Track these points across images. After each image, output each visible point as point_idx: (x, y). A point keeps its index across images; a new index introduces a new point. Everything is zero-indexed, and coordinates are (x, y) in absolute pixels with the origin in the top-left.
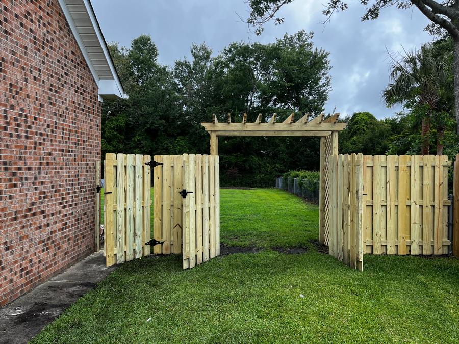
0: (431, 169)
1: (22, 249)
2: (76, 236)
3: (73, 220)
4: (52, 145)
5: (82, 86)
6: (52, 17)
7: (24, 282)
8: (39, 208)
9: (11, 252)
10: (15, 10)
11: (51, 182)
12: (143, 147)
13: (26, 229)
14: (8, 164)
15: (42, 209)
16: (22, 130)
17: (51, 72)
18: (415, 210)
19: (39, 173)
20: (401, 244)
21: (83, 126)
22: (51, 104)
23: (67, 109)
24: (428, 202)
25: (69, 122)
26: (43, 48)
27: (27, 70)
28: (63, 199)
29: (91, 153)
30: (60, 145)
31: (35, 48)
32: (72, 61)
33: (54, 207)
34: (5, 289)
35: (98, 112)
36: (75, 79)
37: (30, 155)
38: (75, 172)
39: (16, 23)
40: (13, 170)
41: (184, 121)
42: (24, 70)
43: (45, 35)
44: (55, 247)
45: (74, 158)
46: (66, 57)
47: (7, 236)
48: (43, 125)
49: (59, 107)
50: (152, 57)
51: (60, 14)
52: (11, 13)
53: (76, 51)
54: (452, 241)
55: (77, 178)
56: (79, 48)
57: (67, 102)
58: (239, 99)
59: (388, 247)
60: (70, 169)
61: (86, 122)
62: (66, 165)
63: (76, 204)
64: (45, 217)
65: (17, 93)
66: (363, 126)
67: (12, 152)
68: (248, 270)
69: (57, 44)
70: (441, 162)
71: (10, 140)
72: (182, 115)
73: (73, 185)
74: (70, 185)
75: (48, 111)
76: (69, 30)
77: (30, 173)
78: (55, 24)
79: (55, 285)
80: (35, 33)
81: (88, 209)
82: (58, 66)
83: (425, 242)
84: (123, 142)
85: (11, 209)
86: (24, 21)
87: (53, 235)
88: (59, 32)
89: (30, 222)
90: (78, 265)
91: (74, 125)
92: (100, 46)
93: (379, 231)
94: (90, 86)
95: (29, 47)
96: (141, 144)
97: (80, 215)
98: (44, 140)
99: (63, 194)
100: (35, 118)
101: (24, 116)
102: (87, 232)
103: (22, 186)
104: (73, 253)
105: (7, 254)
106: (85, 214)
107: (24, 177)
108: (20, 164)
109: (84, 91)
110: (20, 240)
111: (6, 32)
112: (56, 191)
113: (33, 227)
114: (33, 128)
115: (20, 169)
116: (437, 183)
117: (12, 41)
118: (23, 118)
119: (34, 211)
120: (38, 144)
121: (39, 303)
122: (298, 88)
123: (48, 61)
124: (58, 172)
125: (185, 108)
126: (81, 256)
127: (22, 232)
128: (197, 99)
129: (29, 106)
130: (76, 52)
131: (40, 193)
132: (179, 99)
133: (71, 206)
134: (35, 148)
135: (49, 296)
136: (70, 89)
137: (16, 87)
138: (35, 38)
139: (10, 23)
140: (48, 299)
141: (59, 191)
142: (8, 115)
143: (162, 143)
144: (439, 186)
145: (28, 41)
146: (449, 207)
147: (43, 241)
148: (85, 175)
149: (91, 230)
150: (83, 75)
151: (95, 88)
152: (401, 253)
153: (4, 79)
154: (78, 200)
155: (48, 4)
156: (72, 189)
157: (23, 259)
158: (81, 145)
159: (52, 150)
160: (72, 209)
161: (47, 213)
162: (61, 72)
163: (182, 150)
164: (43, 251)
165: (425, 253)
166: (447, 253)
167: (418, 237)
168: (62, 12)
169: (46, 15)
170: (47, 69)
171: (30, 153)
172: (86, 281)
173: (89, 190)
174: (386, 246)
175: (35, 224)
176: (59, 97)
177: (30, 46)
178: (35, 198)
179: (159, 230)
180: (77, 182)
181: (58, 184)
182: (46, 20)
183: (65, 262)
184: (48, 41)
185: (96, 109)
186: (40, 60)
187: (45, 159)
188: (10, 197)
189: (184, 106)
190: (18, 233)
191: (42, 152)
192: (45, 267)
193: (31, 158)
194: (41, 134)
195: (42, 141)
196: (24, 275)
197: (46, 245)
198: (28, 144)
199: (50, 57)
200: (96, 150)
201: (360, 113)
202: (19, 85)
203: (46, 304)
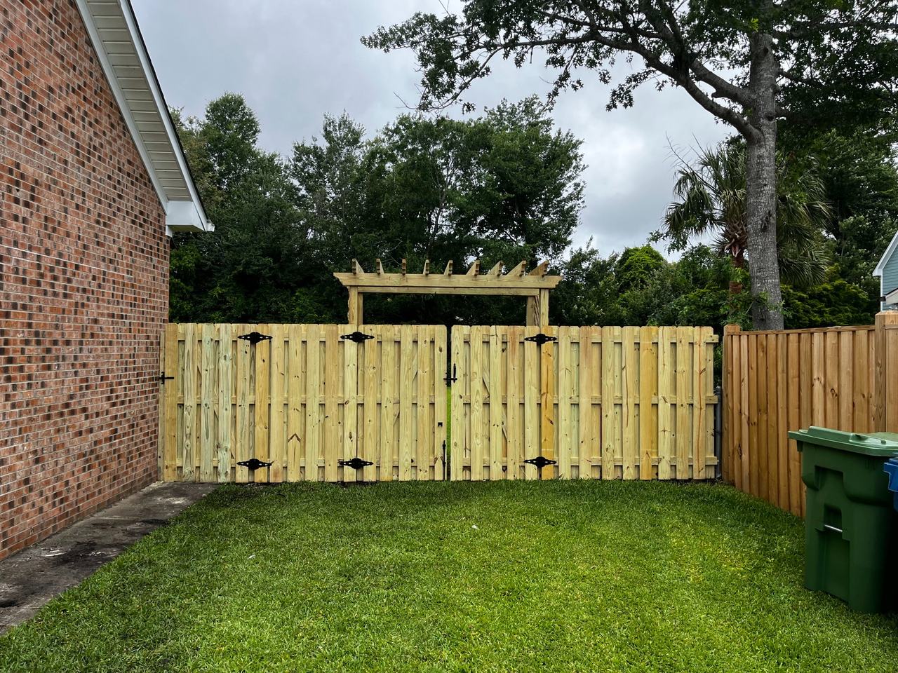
0: (687, 347)
1: (56, 463)
2: (130, 452)
3: (126, 425)
4: (98, 307)
5: (141, 213)
6: (100, 110)
7: (57, 514)
8: (79, 402)
9: (42, 466)
10: (53, 107)
11: (97, 365)
12: (230, 309)
13: (61, 435)
14: (41, 335)
15: (83, 405)
16: (60, 285)
17: (99, 195)
18: (664, 409)
19: (81, 350)
20: (644, 463)
21: (143, 277)
22: (98, 243)
23: (120, 250)
24: (684, 398)
25: (123, 272)
26: (89, 160)
27: (67, 195)
28: (112, 391)
29: (153, 320)
30: (109, 307)
31: (78, 162)
32: (129, 175)
33: (100, 403)
34: (33, 521)
35: (165, 252)
36: (132, 203)
37: (69, 322)
38: (130, 349)
39: (53, 126)
40: (47, 344)
41: (309, 259)
42: (63, 195)
43: (91, 139)
44: (99, 465)
45: (128, 327)
46: (120, 170)
47: (37, 442)
48: (87, 277)
49: (110, 248)
50: (247, 136)
51: (111, 105)
52: (48, 112)
53: (134, 159)
54: (720, 458)
55: (132, 360)
56: (138, 153)
57: (121, 240)
58: (413, 219)
59: (624, 468)
60: (122, 344)
61: (146, 270)
62: (118, 338)
63: (130, 401)
64: (87, 417)
65: (54, 230)
66: (642, 273)
67: (46, 317)
68: (403, 501)
69: (107, 151)
70: (702, 337)
71: (44, 300)
72: (306, 247)
73: (126, 370)
74: (122, 371)
75: (94, 255)
76: (125, 128)
77: (68, 349)
78: (104, 121)
79: (102, 522)
80: (78, 139)
81: (148, 410)
82: (109, 185)
83: (679, 459)
84: (191, 298)
85: (43, 403)
86: (65, 122)
87: (98, 447)
88: (111, 132)
89: (67, 424)
90: (132, 497)
91: (129, 276)
92: (173, 151)
93: (611, 444)
94: (154, 213)
95: (70, 160)
96: (225, 302)
97: (135, 419)
98: (88, 299)
99: (112, 383)
100: (77, 267)
101: (62, 265)
102: (146, 447)
103: (58, 369)
104: (125, 478)
105: (36, 469)
106: (143, 417)
107: (61, 354)
108: (57, 335)
109: (145, 221)
110: (54, 450)
111: (40, 141)
112: (102, 379)
113: (71, 431)
114: (74, 282)
115: (55, 343)
116: (696, 369)
117: (48, 154)
118: (61, 267)
119: (72, 407)
120: (80, 305)
121: (83, 543)
122: (522, 202)
123: (95, 178)
124: (106, 349)
125: (311, 235)
126: (137, 484)
127: (56, 437)
128: (335, 218)
129: (69, 248)
130: (135, 161)
131: (82, 380)
132: (300, 218)
133: (123, 403)
134: (76, 313)
135: (95, 535)
136: (124, 220)
137: (53, 221)
138: (78, 145)
139: (46, 128)
140: (95, 538)
141: (107, 378)
142: (43, 263)
143: (266, 301)
144: (700, 374)
145: (68, 151)
146: (715, 406)
147: (84, 455)
148: (145, 356)
149: (152, 444)
150: (144, 195)
151: (161, 215)
152: (644, 477)
153: (38, 211)
154: (133, 395)
155: (96, 91)
156: (125, 376)
157: (57, 479)
158: (139, 306)
159: (98, 314)
160: (125, 408)
161: (89, 412)
162: (113, 194)
163: (305, 315)
164: (84, 469)
165: (679, 477)
166: (713, 477)
167: (669, 451)
168: (115, 100)
169: (93, 108)
170: (94, 191)
171: (69, 319)
172: (151, 517)
173: (150, 380)
174: (622, 466)
175: (74, 427)
176: (110, 233)
177: (71, 158)
178: (75, 388)
179: (263, 445)
180: (133, 366)
181: (105, 367)
182: (93, 116)
183: (113, 492)
184: (95, 148)
185: (161, 248)
186: (84, 178)
187: (88, 328)
188: (43, 385)
189: (310, 230)
190: (51, 439)
191: (86, 318)
192: (85, 495)
193: (70, 327)
194: (84, 291)
195: (85, 302)
196: (57, 503)
197: (87, 461)
198: (66, 306)
199: (97, 172)
200: (161, 315)
201: (636, 250)
202: (57, 219)
203: (95, 544)
